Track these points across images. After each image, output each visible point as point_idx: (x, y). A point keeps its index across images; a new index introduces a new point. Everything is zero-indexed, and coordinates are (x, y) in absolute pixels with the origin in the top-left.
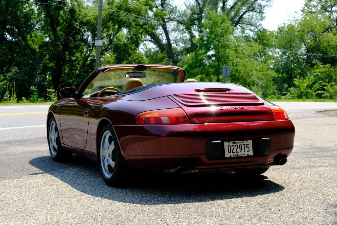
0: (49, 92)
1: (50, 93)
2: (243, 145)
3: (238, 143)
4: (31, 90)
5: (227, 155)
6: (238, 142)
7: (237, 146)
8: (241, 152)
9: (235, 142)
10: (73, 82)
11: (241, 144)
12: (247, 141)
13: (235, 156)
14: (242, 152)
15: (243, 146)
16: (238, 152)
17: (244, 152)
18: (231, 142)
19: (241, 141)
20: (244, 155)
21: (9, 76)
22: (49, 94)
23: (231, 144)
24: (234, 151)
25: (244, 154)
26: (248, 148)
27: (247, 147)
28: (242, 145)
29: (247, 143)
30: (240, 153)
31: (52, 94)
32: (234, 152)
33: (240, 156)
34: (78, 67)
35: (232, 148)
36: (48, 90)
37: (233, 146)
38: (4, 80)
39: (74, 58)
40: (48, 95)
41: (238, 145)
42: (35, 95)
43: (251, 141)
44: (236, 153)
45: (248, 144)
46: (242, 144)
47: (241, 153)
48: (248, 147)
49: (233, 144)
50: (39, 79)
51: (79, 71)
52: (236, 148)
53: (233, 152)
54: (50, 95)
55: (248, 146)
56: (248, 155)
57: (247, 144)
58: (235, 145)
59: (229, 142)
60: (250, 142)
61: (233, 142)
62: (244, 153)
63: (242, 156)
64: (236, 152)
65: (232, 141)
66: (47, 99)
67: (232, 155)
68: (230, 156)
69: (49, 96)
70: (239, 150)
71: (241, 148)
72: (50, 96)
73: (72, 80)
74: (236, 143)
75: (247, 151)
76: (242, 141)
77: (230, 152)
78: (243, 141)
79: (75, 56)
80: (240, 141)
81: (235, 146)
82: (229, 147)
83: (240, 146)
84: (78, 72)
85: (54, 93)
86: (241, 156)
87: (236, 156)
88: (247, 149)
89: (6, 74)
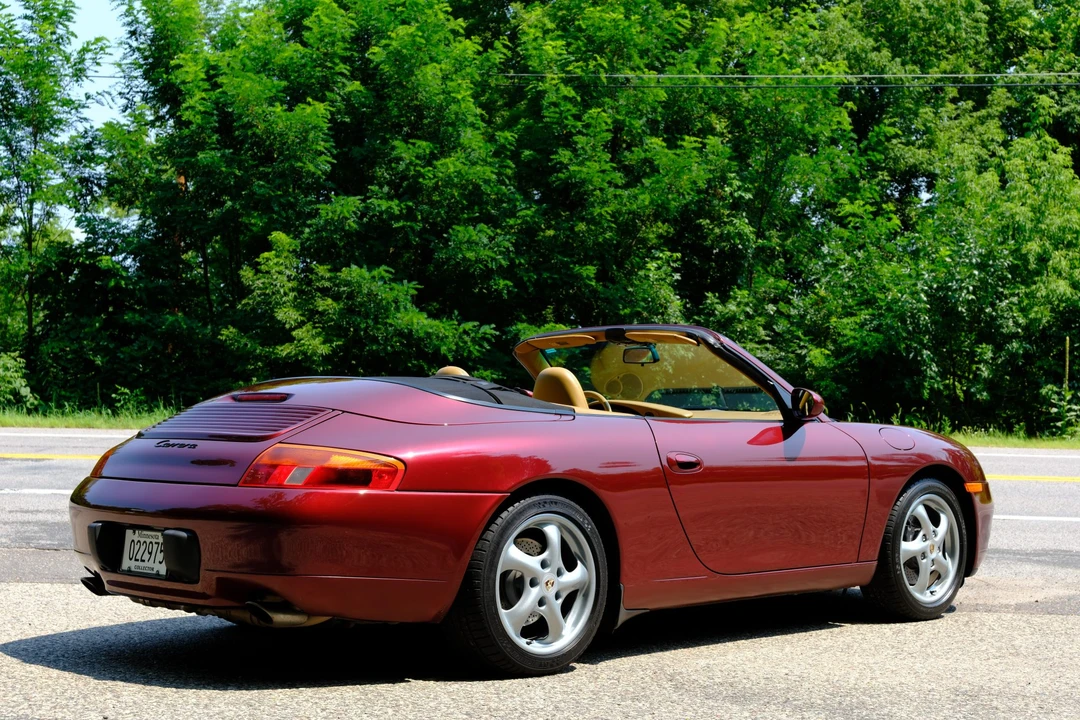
3: (149, 537)
5: (126, 564)
6: (149, 533)
7: (145, 545)
8: (148, 561)
9: (144, 533)
11: (152, 540)
13: (137, 569)
14: (151, 563)
15: (155, 547)
16: (144, 561)
17: (154, 562)
18: (137, 533)
20: (151, 571)
23: (136, 538)
24: (139, 557)
25: (153, 569)
26: (162, 553)
27: (161, 551)
28: (154, 544)
30: (146, 564)
32: (138, 561)
33: (145, 571)
35: (137, 547)
37: (139, 544)
41: (148, 541)
44: (139, 563)
46: (154, 541)
49: (139, 539)
52: (143, 548)
53: (136, 560)
56: (158, 572)
58: (142, 540)
59: (135, 532)
61: (140, 532)
62: (153, 565)
63: (149, 571)
64: (141, 560)
65: (139, 529)
67: (133, 565)
68: (129, 568)
70: (146, 556)
71: (150, 550)
74: (144, 536)
75: (159, 562)
76: (155, 534)
77: (131, 557)
78: (157, 534)
80: (151, 533)
81: (141, 544)
82: (133, 544)
83: (151, 546)
86: (147, 571)
87: (139, 570)
88: (159, 557)
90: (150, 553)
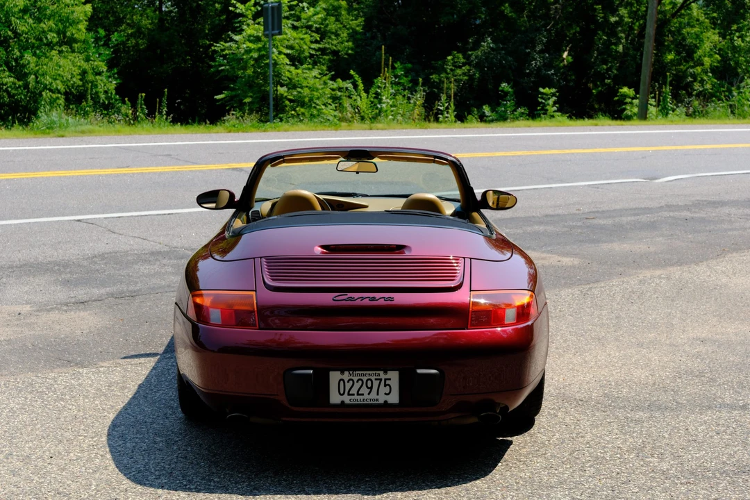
0: (542, 93)
1: (544, 96)
2: (376, 379)
3: (365, 375)
4: (502, 91)
5: (335, 398)
6: (365, 372)
7: (360, 382)
8: (369, 394)
9: (357, 372)
10: (609, 69)
11: (371, 377)
12: (386, 372)
13: (353, 402)
14: (373, 395)
15: (376, 383)
16: (363, 395)
17: (378, 394)
18: (346, 373)
19: (371, 372)
20: (375, 402)
21: (477, 57)
22: (542, 98)
23: (346, 376)
24: (354, 391)
26: (388, 387)
27: (385, 385)
28: (374, 380)
29: (387, 377)
30: (366, 396)
31: (549, 99)
32: (353, 395)
33: (366, 402)
34: (621, 38)
35: (348, 385)
36: (541, 90)
37: (351, 382)
38: (464, 64)
39: (613, 19)
40: (540, 100)
41: (365, 379)
42: (509, 101)
43: (397, 372)
44: (356, 397)
45: (390, 379)
46: (373, 378)
47: (368, 397)
48: (389, 385)
49: (351, 377)
50: (538, 64)
51: (623, 46)
52: (357, 385)
53: (349, 394)
54: (544, 101)
55: (388, 382)
56: (386, 402)
57: (386, 380)
58: (355, 379)
59: (342, 373)
60: (394, 376)
61: (351, 372)
62: (377, 397)
63: (372, 402)
64: (358, 394)
65: (349, 370)
66: (539, 108)
67: (347, 399)
68: (343, 402)
69: (542, 103)
70: (364, 390)
71: (369, 385)
72: (544, 103)
73: (607, 65)
74: (357, 375)
75: (385, 394)
76: (374, 372)
77: (342, 392)
78: (377, 372)
79: (618, 15)
80: (368, 372)
81: (355, 382)
82: (342, 382)
83: (369, 382)
84: (620, 48)
85: (552, 96)
86: (369, 402)
87: (356, 402)
88: (384, 390)
89: (470, 53)
90: (371, 388)
